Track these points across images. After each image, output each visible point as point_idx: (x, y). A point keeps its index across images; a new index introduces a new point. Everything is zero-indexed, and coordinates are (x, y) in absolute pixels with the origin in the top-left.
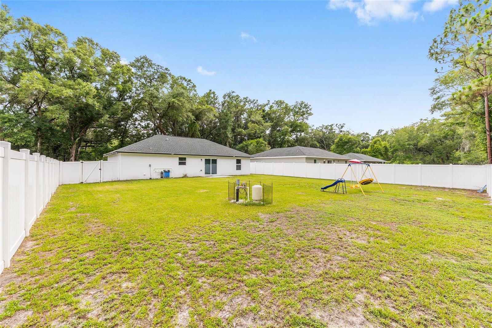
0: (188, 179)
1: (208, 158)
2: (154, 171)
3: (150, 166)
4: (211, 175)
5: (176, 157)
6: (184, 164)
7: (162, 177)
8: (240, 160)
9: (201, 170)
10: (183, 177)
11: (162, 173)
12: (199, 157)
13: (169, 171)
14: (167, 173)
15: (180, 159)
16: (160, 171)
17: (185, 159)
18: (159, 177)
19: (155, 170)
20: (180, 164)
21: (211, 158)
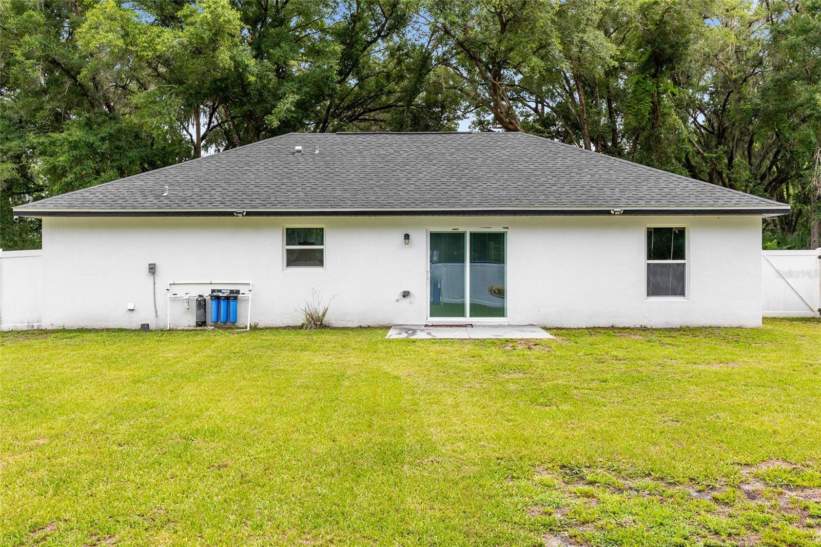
0: (326, 336)
1: (448, 229)
2: (170, 295)
3: (152, 269)
4: (468, 319)
5: (272, 226)
6: (316, 259)
7: (202, 323)
8: (681, 233)
9: (406, 294)
10: (301, 327)
11: (201, 304)
12: (394, 226)
13: (233, 297)
14: (223, 304)
15: (292, 235)
16: (195, 292)
17: (316, 235)
18: (190, 320)
19: (175, 289)
20: (294, 259)
21: (468, 227)
